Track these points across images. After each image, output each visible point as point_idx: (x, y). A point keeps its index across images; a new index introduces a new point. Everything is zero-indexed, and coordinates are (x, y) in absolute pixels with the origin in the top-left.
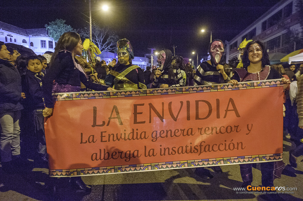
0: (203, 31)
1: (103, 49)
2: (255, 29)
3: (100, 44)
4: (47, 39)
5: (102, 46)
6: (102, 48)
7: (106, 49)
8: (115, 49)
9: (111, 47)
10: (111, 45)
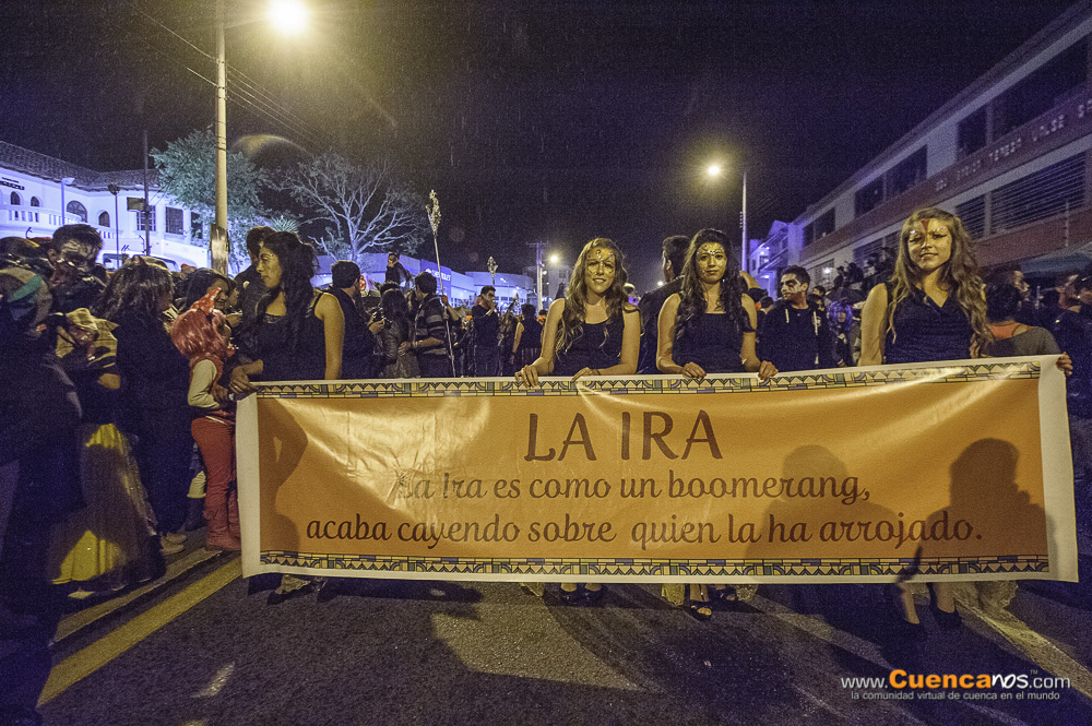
0: (714, 171)
1: (369, 239)
2: (923, 152)
3: (355, 222)
4: (160, 202)
5: (362, 227)
6: (362, 234)
7: (376, 238)
8: (406, 240)
9: (394, 232)
10: (391, 226)
